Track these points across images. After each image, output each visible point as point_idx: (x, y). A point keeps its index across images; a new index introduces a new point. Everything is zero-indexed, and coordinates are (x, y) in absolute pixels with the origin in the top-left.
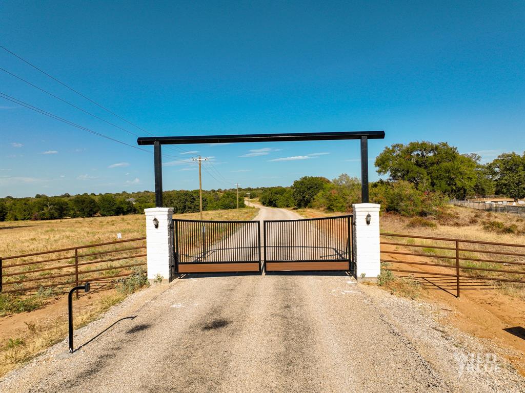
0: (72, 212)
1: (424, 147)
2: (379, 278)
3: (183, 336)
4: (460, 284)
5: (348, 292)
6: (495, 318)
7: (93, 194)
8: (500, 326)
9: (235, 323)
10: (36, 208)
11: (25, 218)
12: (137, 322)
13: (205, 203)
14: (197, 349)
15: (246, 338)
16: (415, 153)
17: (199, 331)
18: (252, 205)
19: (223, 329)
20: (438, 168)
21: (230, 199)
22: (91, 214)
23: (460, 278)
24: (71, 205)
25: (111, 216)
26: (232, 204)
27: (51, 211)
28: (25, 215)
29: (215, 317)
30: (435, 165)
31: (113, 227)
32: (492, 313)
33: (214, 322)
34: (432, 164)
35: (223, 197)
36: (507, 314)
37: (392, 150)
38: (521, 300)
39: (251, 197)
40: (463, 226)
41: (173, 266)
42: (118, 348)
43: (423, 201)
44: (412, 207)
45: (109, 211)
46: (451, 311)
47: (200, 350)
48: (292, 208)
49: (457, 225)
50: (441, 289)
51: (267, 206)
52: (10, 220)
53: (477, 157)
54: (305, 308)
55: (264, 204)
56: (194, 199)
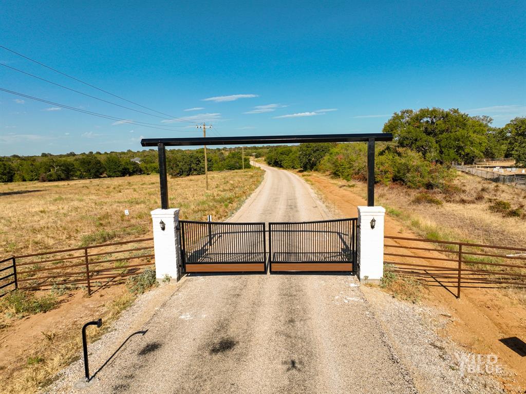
0: (79, 173)
1: (433, 113)
2: (382, 280)
3: (191, 361)
4: (462, 280)
5: (351, 299)
6: (492, 325)
7: (99, 153)
8: (496, 336)
9: (241, 343)
10: (43, 170)
11: (33, 179)
12: (149, 339)
13: (210, 163)
14: (205, 380)
15: (252, 365)
16: (425, 119)
17: (207, 354)
18: (257, 165)
19: (229, 353)
20: (447, 136)
21: (236, 159)
22: (97, 175)
23: (462, 272)
24: (77, 165)
25: (117, 177)
26: (237, 164)
27: (57, 173)
28: (32, 176)
29: (223, 335)
30: (444, 133)
31: (120, 194)
32: (491, 319)
33: (221, 343)
34: (442, 132)
35: (229, 157)
36: (504, 320)
37: (401, 117)
38: (520, 304)
39: (257, 157)
40: (469, 203)
41: (180, 266)
42: (131, 377)
43: (430, 172)
44: (419, 179)
45: (115, 172)
46: (450, 317)
47: (209, 382)
48: (297, 170)
49: (463, 201)
50: (442, 286)
51: (273, 166)
52: (18, 181)
53: (488, 119)
54: (308, 322)
55: (269, 164)
56: (199, 161)
